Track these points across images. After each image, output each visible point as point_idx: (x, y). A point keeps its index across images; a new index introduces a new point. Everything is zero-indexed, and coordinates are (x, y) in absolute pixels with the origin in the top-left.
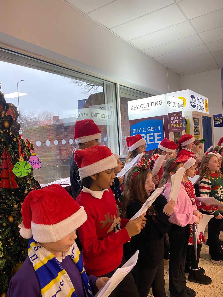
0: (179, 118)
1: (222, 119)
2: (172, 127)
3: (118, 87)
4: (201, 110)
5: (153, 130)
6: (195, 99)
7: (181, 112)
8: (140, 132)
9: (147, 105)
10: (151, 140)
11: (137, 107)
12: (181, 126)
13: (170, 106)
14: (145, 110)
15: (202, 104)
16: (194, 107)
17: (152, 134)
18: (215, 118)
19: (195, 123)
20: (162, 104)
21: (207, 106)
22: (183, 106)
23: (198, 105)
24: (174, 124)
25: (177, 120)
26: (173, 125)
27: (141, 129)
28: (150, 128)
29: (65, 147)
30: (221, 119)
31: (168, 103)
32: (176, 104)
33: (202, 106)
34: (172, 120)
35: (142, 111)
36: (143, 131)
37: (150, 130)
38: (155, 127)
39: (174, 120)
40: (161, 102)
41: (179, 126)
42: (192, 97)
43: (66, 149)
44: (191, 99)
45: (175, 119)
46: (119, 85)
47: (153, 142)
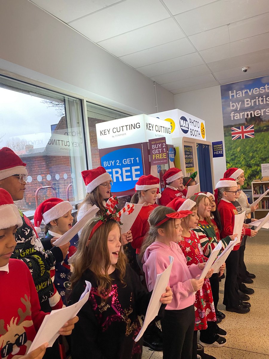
0: (162, 146)
1: (223, 147)
2: (154, 159)
3: (85, 104)
4: (196, 136)
5: (130, 163)
6: (187, 121)
7: (164, 139)
8: (113, 165)
9: (121, 128)
10: (127, 177)
11: (109, 132)
12: (165, 156)
13: (152, 130)
14: (119, 135)
15: (196, 129)
16: (185, 132)
17: (129, 168)
18: (214, 146)
19: (187, 153)
20: (140, 127)
21: (203, 131)
22: (170, 130)
23: (191, 129)
24: (156, 154)
25: (160, 149)
26: (154, 156)
27: (114, 161)
28: (126, 160)
29: (30, 186)
30: (221, 147)
31: (149, 126)
32: (161, 127)
33: (197, 131)
34: (153, 148)
35: (115, 136)
36: (117, 164)
37: (125, 163)
38: (132, 159)
39: (155, 149)
40: (139, 125)
41: (163, 157)
42: (183, 118)
43: (31, 188)
44: (182, 121)
45: (157, 147)
46: (87, 101)
47: (130, 179)
